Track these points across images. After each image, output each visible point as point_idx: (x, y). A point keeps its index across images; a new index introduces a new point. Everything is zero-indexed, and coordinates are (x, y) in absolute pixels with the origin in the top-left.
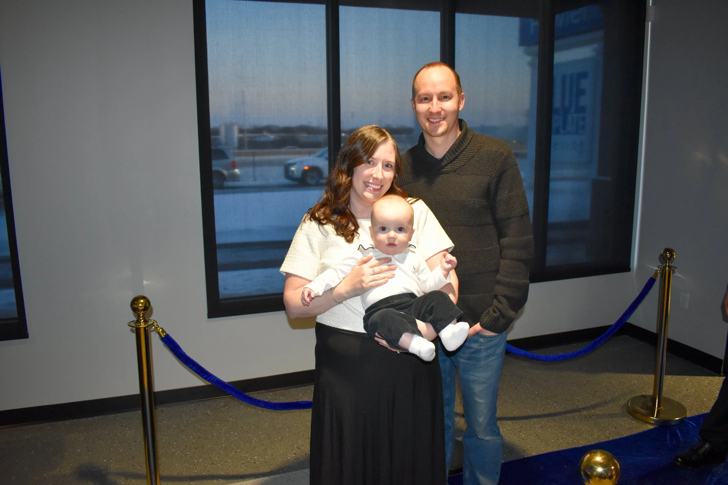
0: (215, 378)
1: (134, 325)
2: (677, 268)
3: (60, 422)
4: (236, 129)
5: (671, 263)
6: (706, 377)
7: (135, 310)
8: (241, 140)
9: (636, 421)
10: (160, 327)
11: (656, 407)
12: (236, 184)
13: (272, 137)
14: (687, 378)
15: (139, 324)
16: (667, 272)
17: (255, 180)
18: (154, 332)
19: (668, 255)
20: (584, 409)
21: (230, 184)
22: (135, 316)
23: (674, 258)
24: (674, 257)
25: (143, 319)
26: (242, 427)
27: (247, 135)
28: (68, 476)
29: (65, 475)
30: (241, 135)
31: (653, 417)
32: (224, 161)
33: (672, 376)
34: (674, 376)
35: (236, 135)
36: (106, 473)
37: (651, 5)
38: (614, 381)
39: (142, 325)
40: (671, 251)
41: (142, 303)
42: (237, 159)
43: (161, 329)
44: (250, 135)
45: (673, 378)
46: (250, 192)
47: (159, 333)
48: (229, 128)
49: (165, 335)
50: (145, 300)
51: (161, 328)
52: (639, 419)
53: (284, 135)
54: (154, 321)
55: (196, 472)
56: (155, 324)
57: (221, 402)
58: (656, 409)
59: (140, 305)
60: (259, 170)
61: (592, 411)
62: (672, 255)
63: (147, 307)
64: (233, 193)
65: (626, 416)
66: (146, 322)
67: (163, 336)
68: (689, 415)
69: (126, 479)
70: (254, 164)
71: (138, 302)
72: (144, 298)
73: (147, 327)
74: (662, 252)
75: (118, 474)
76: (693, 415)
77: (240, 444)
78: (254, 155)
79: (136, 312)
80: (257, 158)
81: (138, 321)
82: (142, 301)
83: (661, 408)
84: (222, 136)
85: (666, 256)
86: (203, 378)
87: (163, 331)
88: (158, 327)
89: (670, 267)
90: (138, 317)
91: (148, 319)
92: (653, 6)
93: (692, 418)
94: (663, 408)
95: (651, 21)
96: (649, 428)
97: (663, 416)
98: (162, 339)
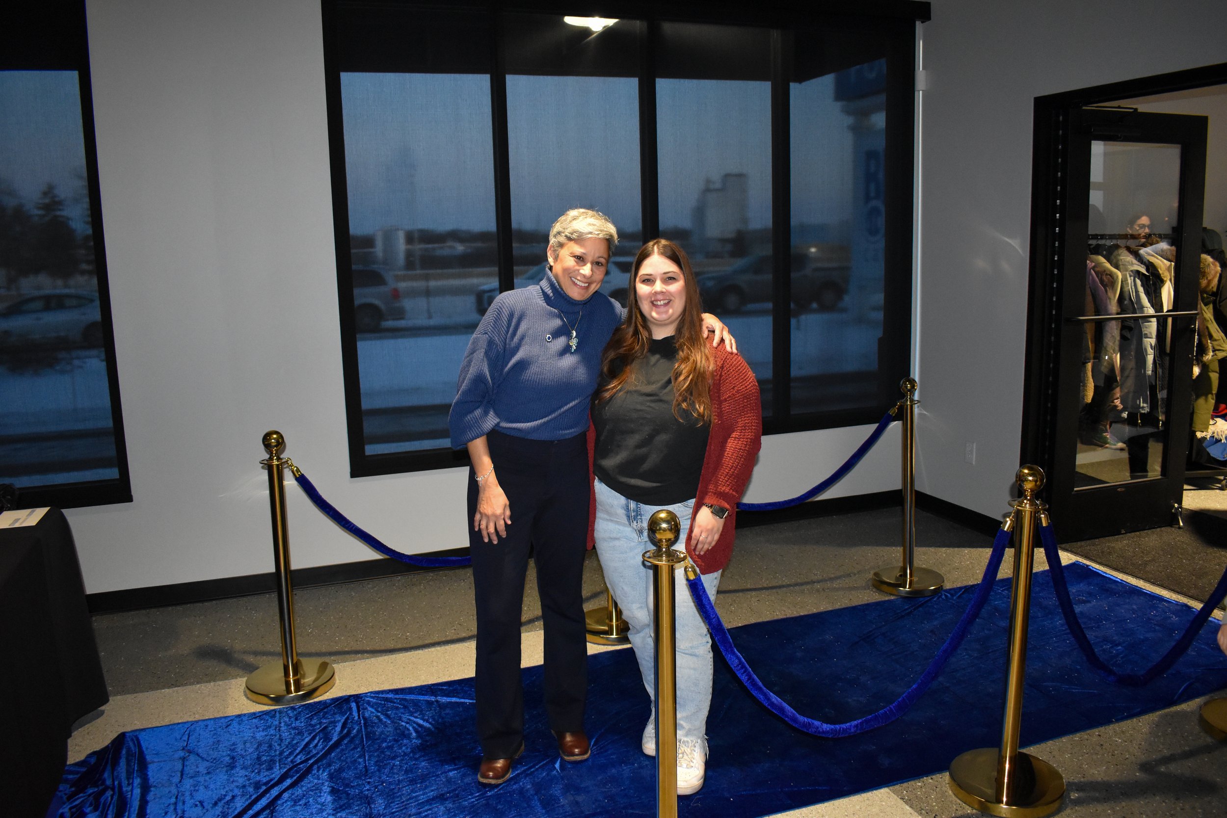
1: (266, 462)
4: (401, 237)
7: (267, 446)
8: (409, 254)
10: (295, 465)
11: (908, 577)
12: (402, 323)
13: (460, 248)
15: (271, 462)
16: (909, 407)
17: (430, 317)
18: (287, 469)
19: (909, 385)
20: (818, 582)
21: (390, 324)
22: (267, 453)
25: (276, 456)
26: (393, 607)
27: (418, 247)
28: (187, 656)
29: (183, 655)
30: (410, 247)
31: (905, 587)
32: (382, 289)
35: (401, 246)
36: (231, 652)
37: (921, 69)
39: (275, 462)
40: (911, 381)
41: (274, 439)
42: (403, 285)
43: (295, 468)
44: (423, 246)
46: (419, 335)
47: (293, 472)
48: (389, 235)
49: (299, 474)
50: (278, 435)
52: (883, 592)
53: (479, 245)
54: (288, 459)
55: (337, 648)
56: (290, 462)
57: (368, 584)
58: (908, 580)
59: (273, 441)
60: (436, 301)
61: (829, 584)
62: (913, 386)
63: (281, 443)
64: (396, 337)
65: (869, 589)
66: (279, 459)
67: (298, 476)
68: (948, 585)
69: (255, 656)
70: (428, 293)
71: (270, 437)
72: (277, 433)
73: (281, 464)
75: (245, 652)
76: (954, 586)
77: (390, 622)
78: (427, 278)
79: (269, 448)
80: (433, 284)
81: (271, 459)
82: (275, 436)
83: (913, 578)
84: (379, 249)
85: (906, 387)
87: (298, 470)
88: (293, 466)
89: (912, 401)
90: (271, 453)
91: (282, 456)
92: (924, 71)
93: (950, 589)
94: (915, 579)
95: (922, 90)
96: (892, 598)
97: (916, 586)
98: (297, 479)
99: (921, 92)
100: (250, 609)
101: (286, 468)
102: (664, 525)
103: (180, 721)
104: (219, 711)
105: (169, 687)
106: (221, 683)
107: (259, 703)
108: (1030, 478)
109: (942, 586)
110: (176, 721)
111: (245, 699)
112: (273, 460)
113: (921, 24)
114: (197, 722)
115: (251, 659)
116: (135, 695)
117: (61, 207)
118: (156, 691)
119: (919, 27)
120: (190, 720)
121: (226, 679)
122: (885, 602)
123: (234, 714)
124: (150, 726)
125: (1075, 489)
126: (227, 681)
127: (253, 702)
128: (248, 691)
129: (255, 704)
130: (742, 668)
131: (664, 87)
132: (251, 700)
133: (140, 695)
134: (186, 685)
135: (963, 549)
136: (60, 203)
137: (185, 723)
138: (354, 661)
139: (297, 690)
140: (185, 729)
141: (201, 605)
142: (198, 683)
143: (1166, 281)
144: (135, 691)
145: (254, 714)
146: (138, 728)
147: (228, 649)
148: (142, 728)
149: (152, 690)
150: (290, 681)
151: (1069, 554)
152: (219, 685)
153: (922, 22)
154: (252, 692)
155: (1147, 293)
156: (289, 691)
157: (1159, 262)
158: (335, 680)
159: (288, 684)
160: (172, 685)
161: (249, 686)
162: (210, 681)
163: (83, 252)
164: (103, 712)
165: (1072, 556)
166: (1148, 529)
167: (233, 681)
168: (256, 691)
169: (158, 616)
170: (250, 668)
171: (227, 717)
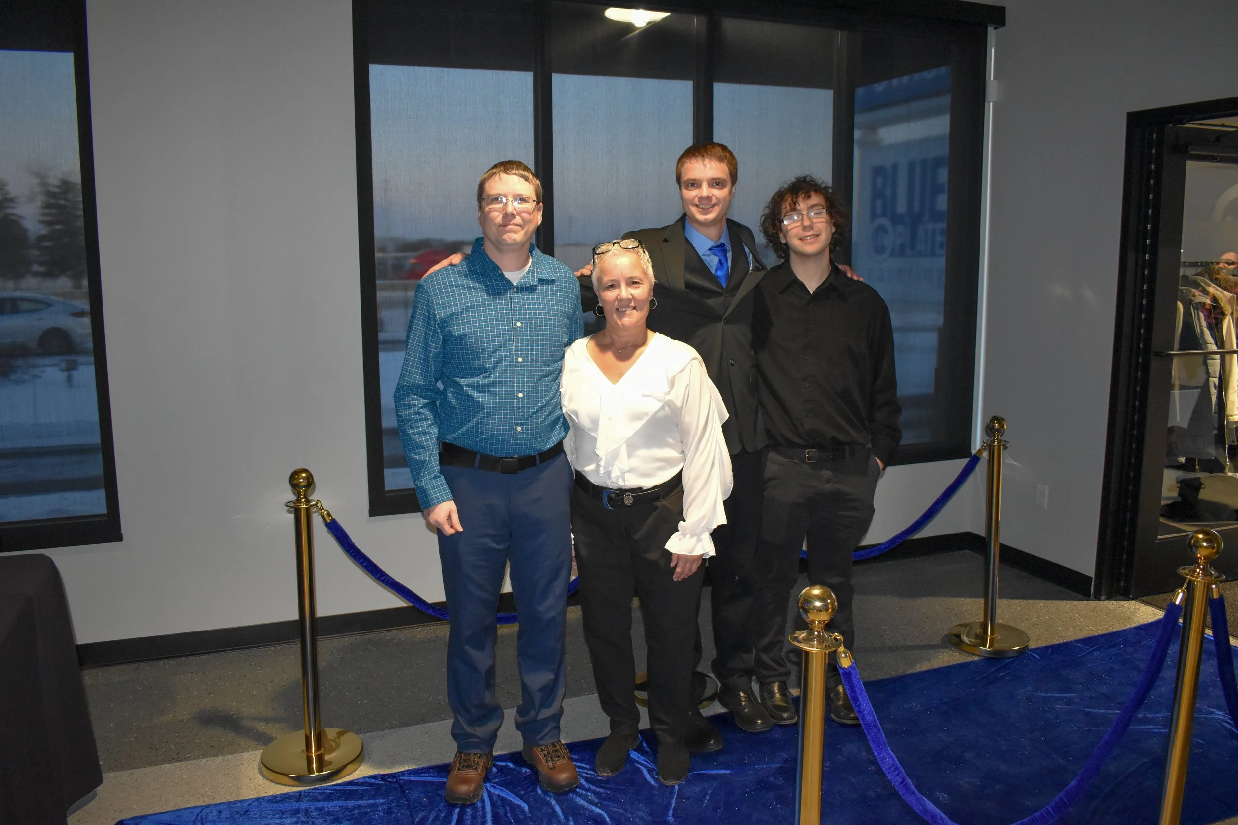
0: (390, 579)
1: (292, 505)
2: (1009, 443)
3: (162, 662)
5: (1001, 436)
6: (1069, 602)
7: (294, 486)
9: (959, 653)
10: (325, 508)
11: (989, 635)
14: (1042, 603)
15: (299, 505)
16: (996, 448)
18: (317, 514)
19: (997, 425)
22: (294, 493)
23: (1004, 429)
24: (1005, 427)
25: (304, 498)
28: (187, 722)
29: (183, 721)
31: (986, 647)
33: (1021, 601)
34: (1025, 601)
36: (238, 718)
37: (992, 79)
38: (938, 607)
39: (303, 506)
40: (999, 420)
41: (303, 478)
43: (326, 512)
45: (1022, 603)
47: (323, 517)
49: (331, 519)
50: (308, 473)
51: (326, 510)
52: (964, 651)
54: (318, 500)
56: (319, 505)
58: (989, 638)
59: (301, 480)
62: (1002, 426)
63: (310, 482)
65: (947, 647)
66: (307, 501)
67: (329, 521)
68: (1032, 645)
69: (267, 724)
71: (298, 476)
72: (305, 471)
73: (310, 508)
74: (989, 422)
75: (254, 718)
76: (1040, 646)
79: (297, 488)
81: (298, 501)
82: (304, 475)
83: (995, 636)
85: (994, 426)
86: (375, 577)
87: (329, 514)
88: (323, 509)
89: (999, 441)
90: (298, 495)
91: (310, 498)
92: (997, 81)
93: (1037, 649)
94: (998, 636)
95: (993, 102)
96: (976, 658)
97: (998, 646)
98: (327, 525)
99: (991, 104)
100: (255, 664)
101: (315, 512)
102: (818, 604)
103: (187, 806)
104: (231, 794)
105: (170, 762)
106: (230, 757)
107: (278, 784)
108: (1205, 544)
109: (1027, 646)
110: (183, 806)
111: (261, 777)
112: (300, 503)
113: (994, 30)
114: (208, 806)
115: (261, 727)
116: (131, 771)
117: (12, 205)
118: (155, 767)
119: (992, 33)
120: (199, 804)
121: (235, 752)
122: (968, 664)
123: (250, 797)
124: (152, 812)
125: (1159, 537)
126: (236, 755)
127: (271, 781)
128: (264, 769)
129: (273, 784)
130: (895, 769)
131: (722, 91)
132: (268, 779)
133: (136, 771)
134: (189, 759)
135: (1038, 601)
136: (12, 200)
137: (194, 808)
138: (383, 730)
139: (320, 769)
140: (195, 817)
141: (197, 658)
142: (204, 756)
143: (1226, 315)
144: (131, 766)
145: (275, 797)
146: (138, 815)
147: (234, 714)
148: (142, 814)
149: (151, 766)
150: (312, 756)
151: (1153, 609)
152: (228, 760)
153: (995, 28)
154: (269, 769)
155: (1210, 328)
156: (310, 770)
157: (1220, 294)
158: (364, 755)
159: (309, 760)
160: (174, 759)
161: (265, 763)
162: (216, 755)
163: (35, 252)
164: (96, 795)
165: (1158, 611)
166: (1231, 581)
167: (245, 755)
168: (272, 769)
169: (148, 671)
170: (264, 740)
171: (242, 801)
